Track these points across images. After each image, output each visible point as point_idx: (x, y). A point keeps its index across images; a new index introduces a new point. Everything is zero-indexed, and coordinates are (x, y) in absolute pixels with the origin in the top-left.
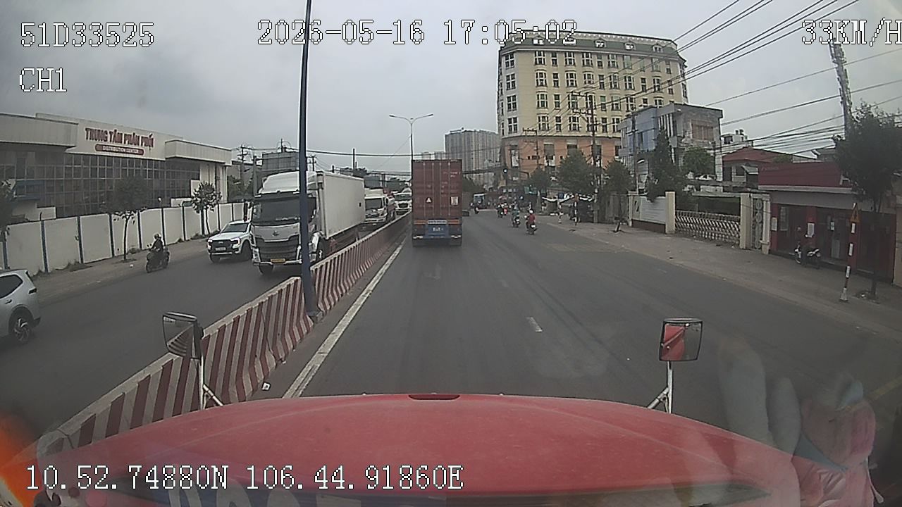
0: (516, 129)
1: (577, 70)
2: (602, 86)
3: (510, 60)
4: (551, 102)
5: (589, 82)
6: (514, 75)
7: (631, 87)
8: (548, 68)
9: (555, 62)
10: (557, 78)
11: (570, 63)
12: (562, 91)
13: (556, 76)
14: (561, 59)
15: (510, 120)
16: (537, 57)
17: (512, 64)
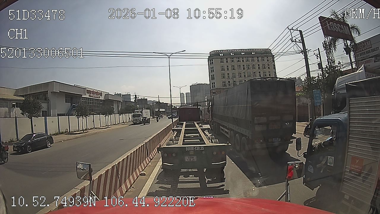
0: (215, 87)
1: (236, 64)
2: (244, 69)
3: (211, 62)
4: (226, 76)
5: (239, 68)
6: (213, 67)
7: (254, 68)
8: (225, 64)
9: (227, 62)
10: (228, 67)
11: (233, 62)
12: (231, 72)
13: (228, 66)
14: (229, 60)
15: (212, 83)
16: (221, 60)
17: (213, 63)
